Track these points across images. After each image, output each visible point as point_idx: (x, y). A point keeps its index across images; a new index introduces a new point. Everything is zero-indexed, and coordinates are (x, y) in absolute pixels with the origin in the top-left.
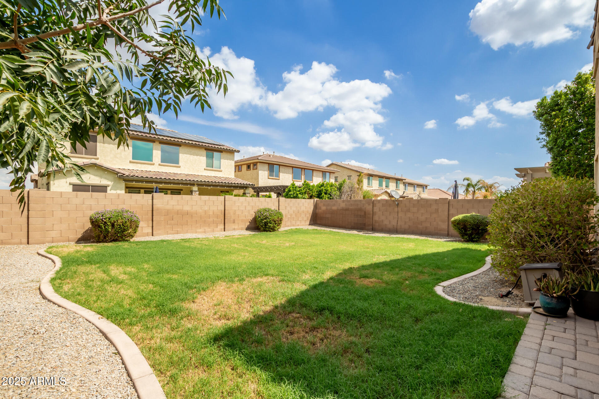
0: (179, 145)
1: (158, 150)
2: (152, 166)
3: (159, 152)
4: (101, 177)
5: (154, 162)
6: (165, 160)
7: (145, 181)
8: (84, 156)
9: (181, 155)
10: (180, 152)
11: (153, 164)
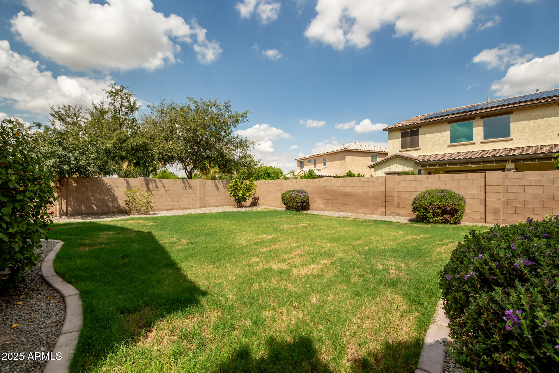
0: (509, 112)
1: (480, 126)
2: (473, 146)
3: (481, 129)
4: (404, 165)
5: (474, 141)
6: (488, 135)
7: (438, 164)
8: (410, 149)
9: (512, 125)
10: (511, 120)
11: (474, 143)
